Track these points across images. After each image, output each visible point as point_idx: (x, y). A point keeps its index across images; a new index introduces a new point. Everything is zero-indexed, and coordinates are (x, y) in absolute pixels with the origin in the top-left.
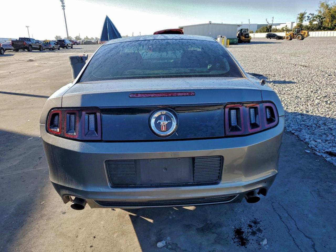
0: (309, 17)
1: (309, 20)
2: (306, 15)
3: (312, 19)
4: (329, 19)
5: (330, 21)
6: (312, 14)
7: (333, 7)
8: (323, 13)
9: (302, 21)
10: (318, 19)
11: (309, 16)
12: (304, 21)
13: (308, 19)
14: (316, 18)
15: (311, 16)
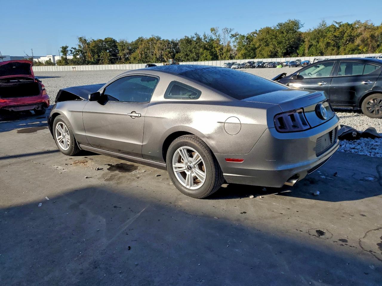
0: (72, 51)
1: (73, 53)
2: (68, 49)
3: (75, 53)
4: (90, 53)
5: (91, 56)
6: (74, 48)
7: (90, 42)
8: (82, 47)
9: (65, 54)
10: (81, 53)
11: (72, 49)
12: (67, 54)
13: (71, 53)
14: (78, 52)
15: (73, 50)
